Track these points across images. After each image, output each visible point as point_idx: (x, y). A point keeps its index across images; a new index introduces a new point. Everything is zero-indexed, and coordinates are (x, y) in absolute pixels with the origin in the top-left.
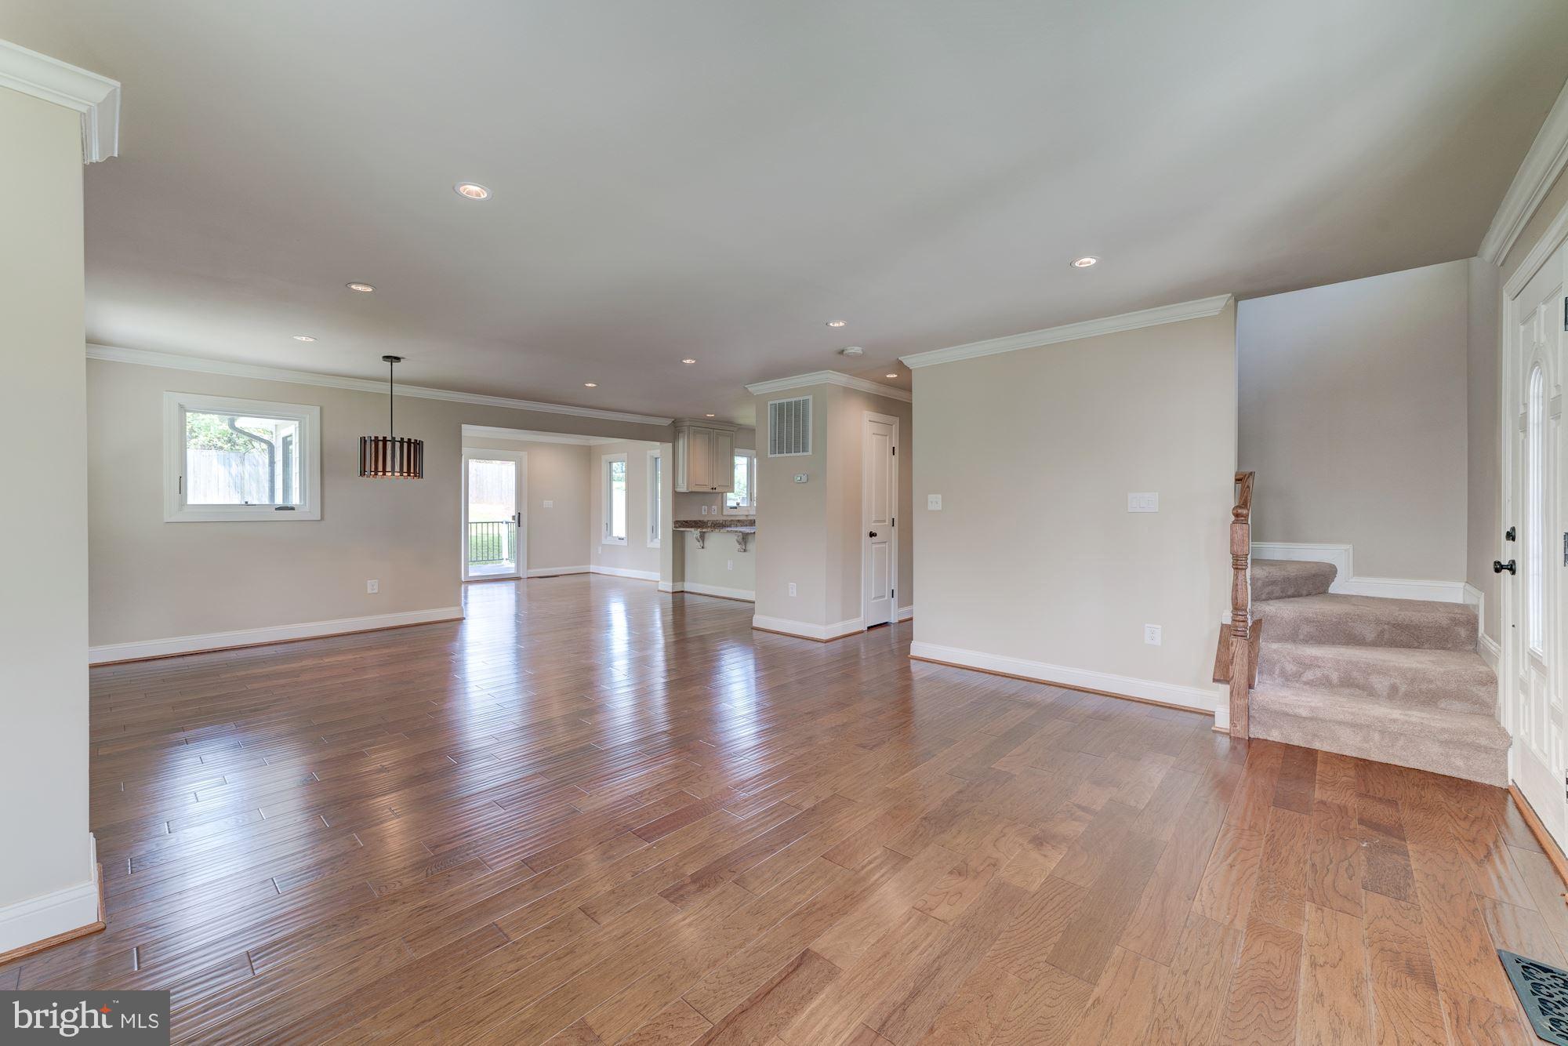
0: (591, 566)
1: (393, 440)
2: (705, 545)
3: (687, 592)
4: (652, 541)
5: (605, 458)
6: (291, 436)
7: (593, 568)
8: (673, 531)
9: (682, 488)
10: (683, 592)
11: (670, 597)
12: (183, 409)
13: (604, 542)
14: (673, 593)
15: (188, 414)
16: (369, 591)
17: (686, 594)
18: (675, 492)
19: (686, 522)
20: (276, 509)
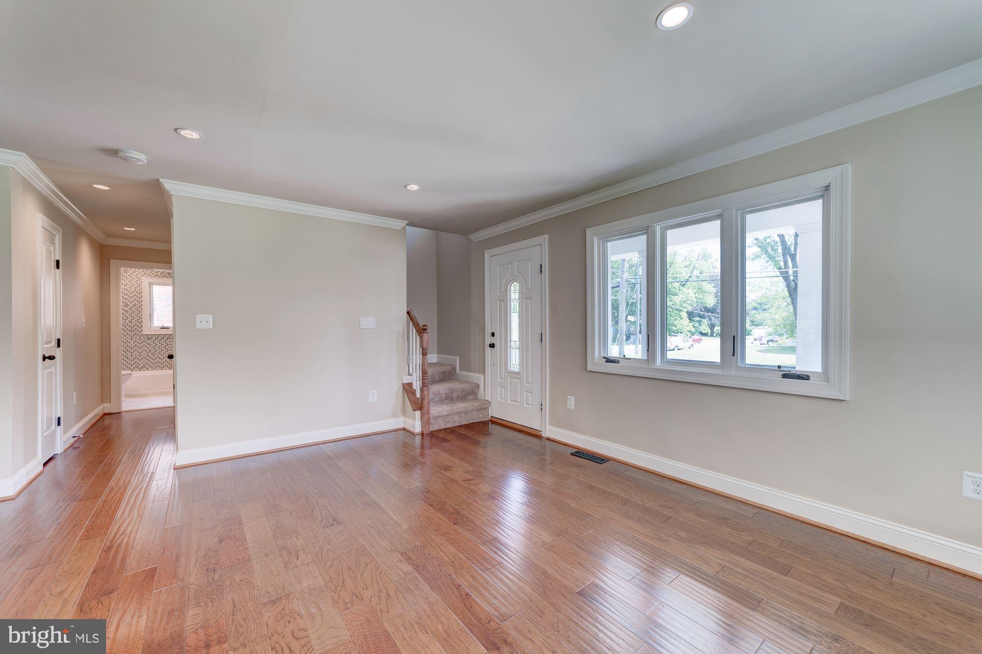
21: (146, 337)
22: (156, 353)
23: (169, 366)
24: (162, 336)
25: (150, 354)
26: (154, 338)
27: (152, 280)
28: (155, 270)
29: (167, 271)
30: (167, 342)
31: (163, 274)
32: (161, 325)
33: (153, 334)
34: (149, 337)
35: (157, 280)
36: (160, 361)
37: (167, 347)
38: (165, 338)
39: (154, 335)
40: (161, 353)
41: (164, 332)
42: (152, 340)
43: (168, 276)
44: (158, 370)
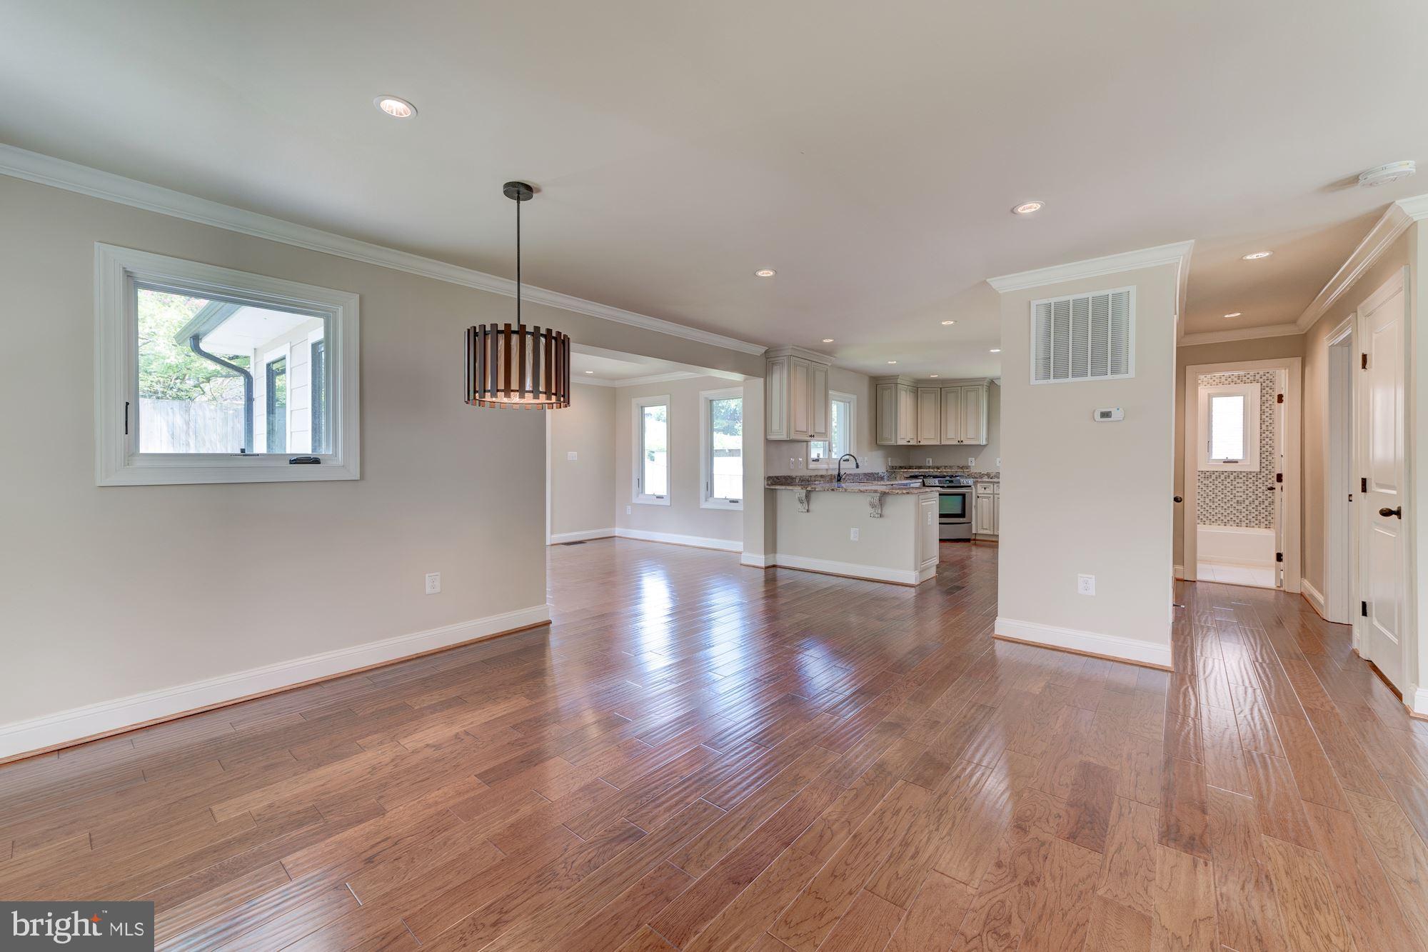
0: (616, 529)
1: (522, 331)
2: (811, 508)
3: (781, 567)
4: (706, 500)
5: (635, 401)
6: (284, 358)
7: (618, 531)
8: (765, 489)
9: (779, 433)
10: (774, 566)
11: (762, 572)
12: (132, 282)
13: (635, 500)
14: (767, 568)
15: (142, 294)
16: (428, 590)
17: (779, 569)
18: (767, 439)
19: (777, 478)
20: (292, 462)
21: (1203, 475)
22: (1217, 500)
23: (1237, 521)
24: (1226, 474)
25: (1207, 501)
26: (1214, 477)
27: (1212, 390)
28: (1218, 375)
29: (1236, 373)
30: (1235, 483)
31: (1230, 380)
32: (1224, 457)
33: (1212, 470)
34: (1207, 475)
35: (1221, 388)
36: (1223, 511)
37: (1234, 492)
38: (1232, 477)
39: (1214, 472)
40: (1225, 500)
41: (1230, 467)
42: (1211, 480)
43: (1239, 381)
44: (1219, 525)
